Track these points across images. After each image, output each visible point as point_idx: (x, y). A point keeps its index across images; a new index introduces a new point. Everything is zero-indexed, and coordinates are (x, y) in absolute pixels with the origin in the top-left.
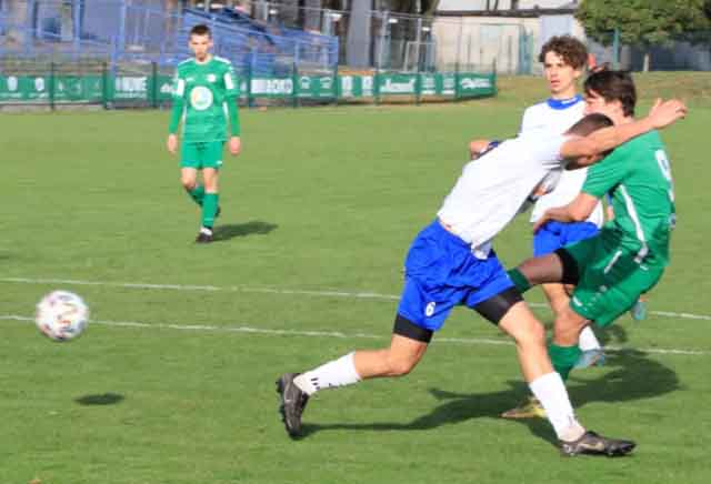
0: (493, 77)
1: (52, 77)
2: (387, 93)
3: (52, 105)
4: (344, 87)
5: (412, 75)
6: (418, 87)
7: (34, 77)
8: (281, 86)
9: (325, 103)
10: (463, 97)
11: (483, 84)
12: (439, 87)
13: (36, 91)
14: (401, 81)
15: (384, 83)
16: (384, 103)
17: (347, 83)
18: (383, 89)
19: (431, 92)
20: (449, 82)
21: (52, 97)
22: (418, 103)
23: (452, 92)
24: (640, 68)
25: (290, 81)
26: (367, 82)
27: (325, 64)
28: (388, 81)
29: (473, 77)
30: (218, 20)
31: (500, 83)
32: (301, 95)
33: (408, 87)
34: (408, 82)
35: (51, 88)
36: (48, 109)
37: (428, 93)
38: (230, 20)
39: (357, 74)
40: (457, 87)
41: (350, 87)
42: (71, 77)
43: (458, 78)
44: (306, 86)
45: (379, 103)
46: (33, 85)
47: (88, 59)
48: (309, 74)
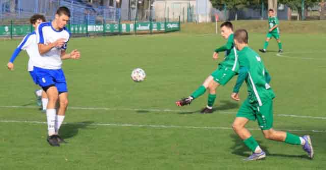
0: (179, 23)
1: (12, 26)
2: (139, 30)
3: (12, 37)
4: (123, 28)
5: (148, 23)
6: (151, 28)
7: (5, 26)
8: (99, 28)
9: (115, 34)
10: (168, 31)
11: (175, 26)
12: (159, 27)
13: (5, 31)
14: (145, 25)
15: (138, 26)
16: (138, 34)
17: (124, 26)
18: (137, 28)
19: (156, 30)
20: (163, 26)
21: (11, 34)
22: (151, 33)
23: (164, 29)
24: (234, 19)
25: (102, 26)
26: (132, 26)
27: (114, 19)
28: (140, 25)
29: (171, 23)
30: (74, 3)
31: (182, 26)
32: (106, 31)
33: (147, 28)
34: (147, 26)
35: (11, 30)
36: (10, 38)
37: (155, 30)
38: (78, 3)
39: (127, 23)
40: (166, 27)
41: (125, 28)
42: (18, 26)
43: (166, 24)
44: (108, 28)
45: (136, 34)
46: (4, 29)
47: (24, 19)
48: (110, 23)
